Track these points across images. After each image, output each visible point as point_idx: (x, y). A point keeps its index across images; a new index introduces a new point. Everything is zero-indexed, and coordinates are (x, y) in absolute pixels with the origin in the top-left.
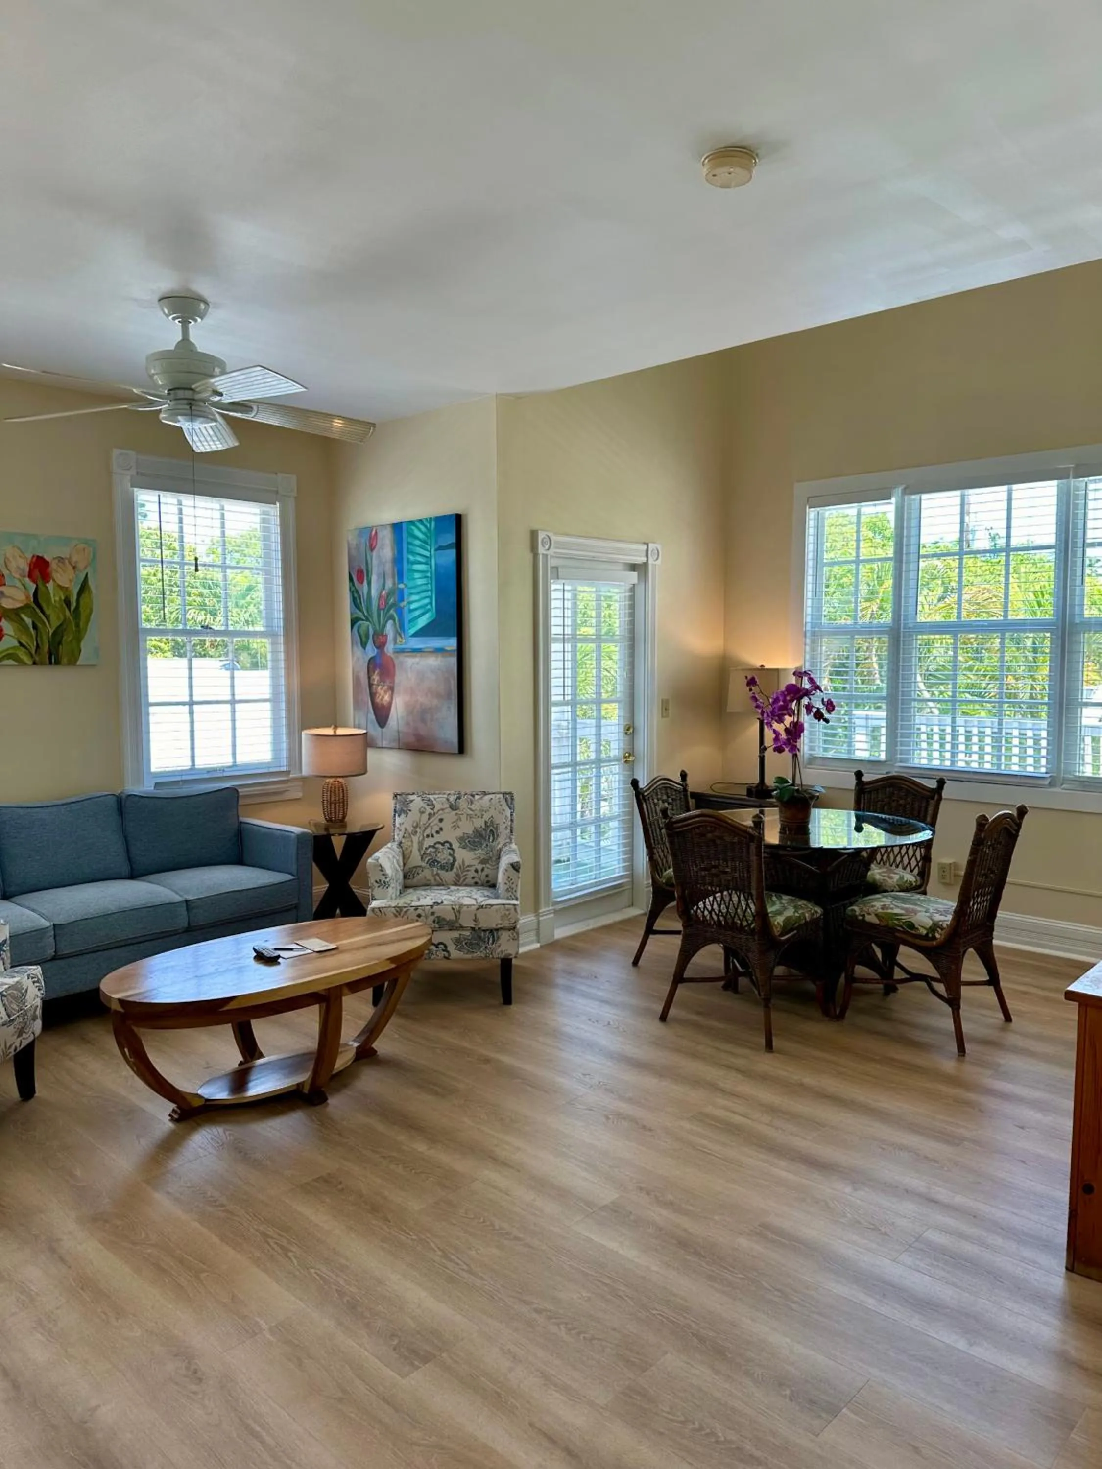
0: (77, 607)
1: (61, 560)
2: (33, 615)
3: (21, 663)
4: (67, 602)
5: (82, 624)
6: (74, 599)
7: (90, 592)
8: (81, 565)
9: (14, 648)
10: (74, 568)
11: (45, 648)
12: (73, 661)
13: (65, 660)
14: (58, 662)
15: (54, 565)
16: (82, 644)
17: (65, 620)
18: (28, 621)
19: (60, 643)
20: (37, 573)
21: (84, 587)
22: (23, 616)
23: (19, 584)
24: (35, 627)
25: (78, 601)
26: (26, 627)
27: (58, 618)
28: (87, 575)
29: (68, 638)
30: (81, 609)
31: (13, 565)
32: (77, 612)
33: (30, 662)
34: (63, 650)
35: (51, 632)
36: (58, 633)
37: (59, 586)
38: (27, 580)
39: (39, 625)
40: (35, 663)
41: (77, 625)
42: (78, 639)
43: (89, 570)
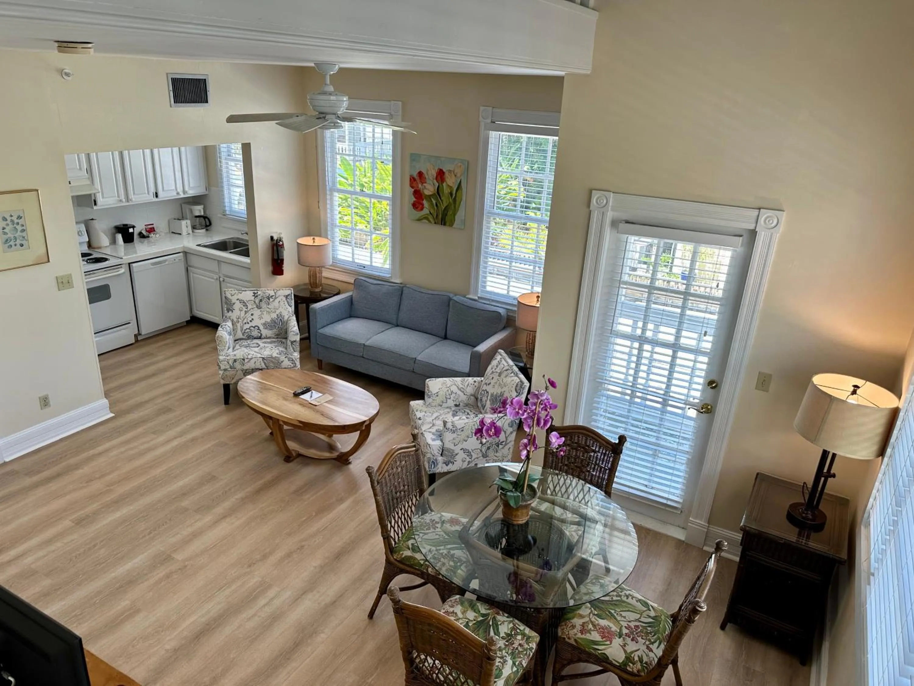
0: (455, 197)
1: (450, 171)
2: (436, 199)
3: (430, 221)
4: (451, 194)
5: (457, 206)
6: (454, 192)
7: (462, 190)
8: (458, 175)
9: (427, 214)
10: (455, 176)
11: (440, 216)
12: (451, 225)
13: (448, 224)
14: (445, 224)
15: (447, 174)
16: (456, 217)
17: (450, 202)
18: (434, 202)
19: (446, 215)
20: (439, 177)
21: (459, 187)
22: (433, 200)
23: (431, 182)
24: (437, 205)
25: (456, 193)
26: (432, 204)
27: (446, 202)
28: (460, 182)
29: (450, 213)
30: (457, 199)
31: (430, 173)
32: (455, 200)
33: (433, 222)
34: (447, 219)
35: (443, 208)
36: (446, 209)
37: (448, 185)
38: (435, 181)
39: (438, 205)
40: (435, 223)
41: (455, 207)
42: (454, 214)
43: (462, 178)
